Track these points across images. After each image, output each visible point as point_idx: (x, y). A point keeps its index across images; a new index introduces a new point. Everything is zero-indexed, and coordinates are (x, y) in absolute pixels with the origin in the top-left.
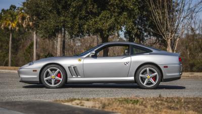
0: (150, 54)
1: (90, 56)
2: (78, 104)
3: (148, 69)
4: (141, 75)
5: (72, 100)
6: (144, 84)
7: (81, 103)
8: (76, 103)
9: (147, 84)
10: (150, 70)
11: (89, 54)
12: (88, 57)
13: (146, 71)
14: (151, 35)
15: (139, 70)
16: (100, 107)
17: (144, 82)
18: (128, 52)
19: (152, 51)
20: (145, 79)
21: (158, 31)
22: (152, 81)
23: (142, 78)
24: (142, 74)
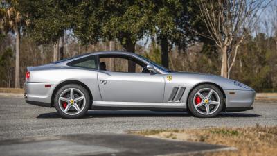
2: (168, 137)
5: (158, 132)
7: (171, 135)
8: (164, 135)
16: (196, 140)
21: (208, 34)
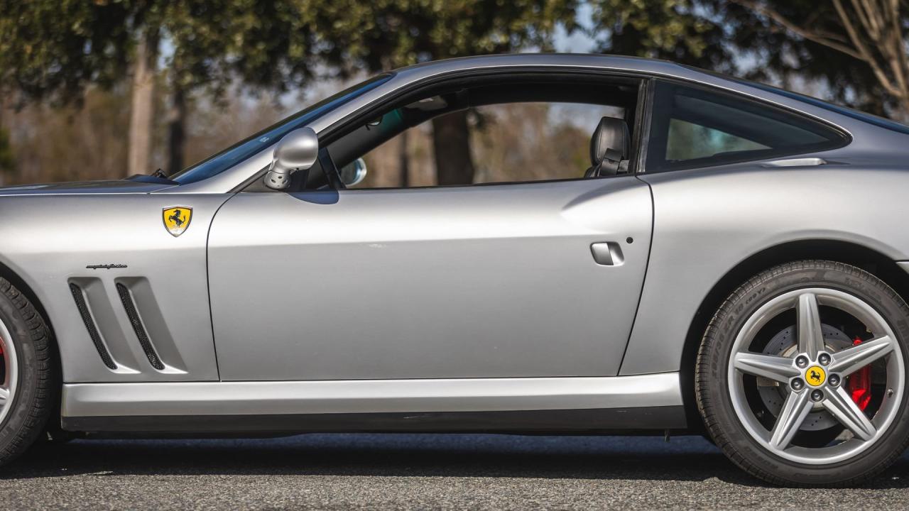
0: (828, 164)
1: (277, 181)
3: (807, 301)
4: (741, 359)
6: (776, 441)
9: (804, 439)
10: (830, 314)
11: (267, 159)
12: (257, 187)
13: (787, 318)
14: (785, 70)
15: (729, 313)
17: (768, 422)
18: (628, 150)
19: (846, 140)
20: (781, 394)
22: (847, 408)
23: (749, 381)
24: (758, 344)
